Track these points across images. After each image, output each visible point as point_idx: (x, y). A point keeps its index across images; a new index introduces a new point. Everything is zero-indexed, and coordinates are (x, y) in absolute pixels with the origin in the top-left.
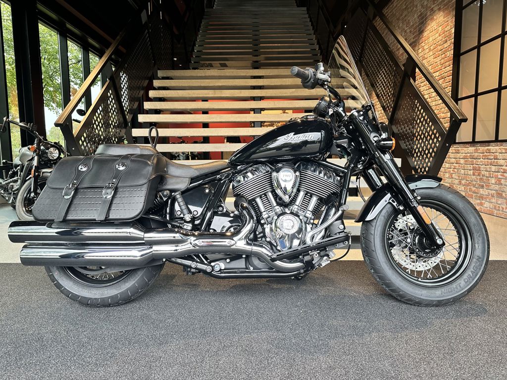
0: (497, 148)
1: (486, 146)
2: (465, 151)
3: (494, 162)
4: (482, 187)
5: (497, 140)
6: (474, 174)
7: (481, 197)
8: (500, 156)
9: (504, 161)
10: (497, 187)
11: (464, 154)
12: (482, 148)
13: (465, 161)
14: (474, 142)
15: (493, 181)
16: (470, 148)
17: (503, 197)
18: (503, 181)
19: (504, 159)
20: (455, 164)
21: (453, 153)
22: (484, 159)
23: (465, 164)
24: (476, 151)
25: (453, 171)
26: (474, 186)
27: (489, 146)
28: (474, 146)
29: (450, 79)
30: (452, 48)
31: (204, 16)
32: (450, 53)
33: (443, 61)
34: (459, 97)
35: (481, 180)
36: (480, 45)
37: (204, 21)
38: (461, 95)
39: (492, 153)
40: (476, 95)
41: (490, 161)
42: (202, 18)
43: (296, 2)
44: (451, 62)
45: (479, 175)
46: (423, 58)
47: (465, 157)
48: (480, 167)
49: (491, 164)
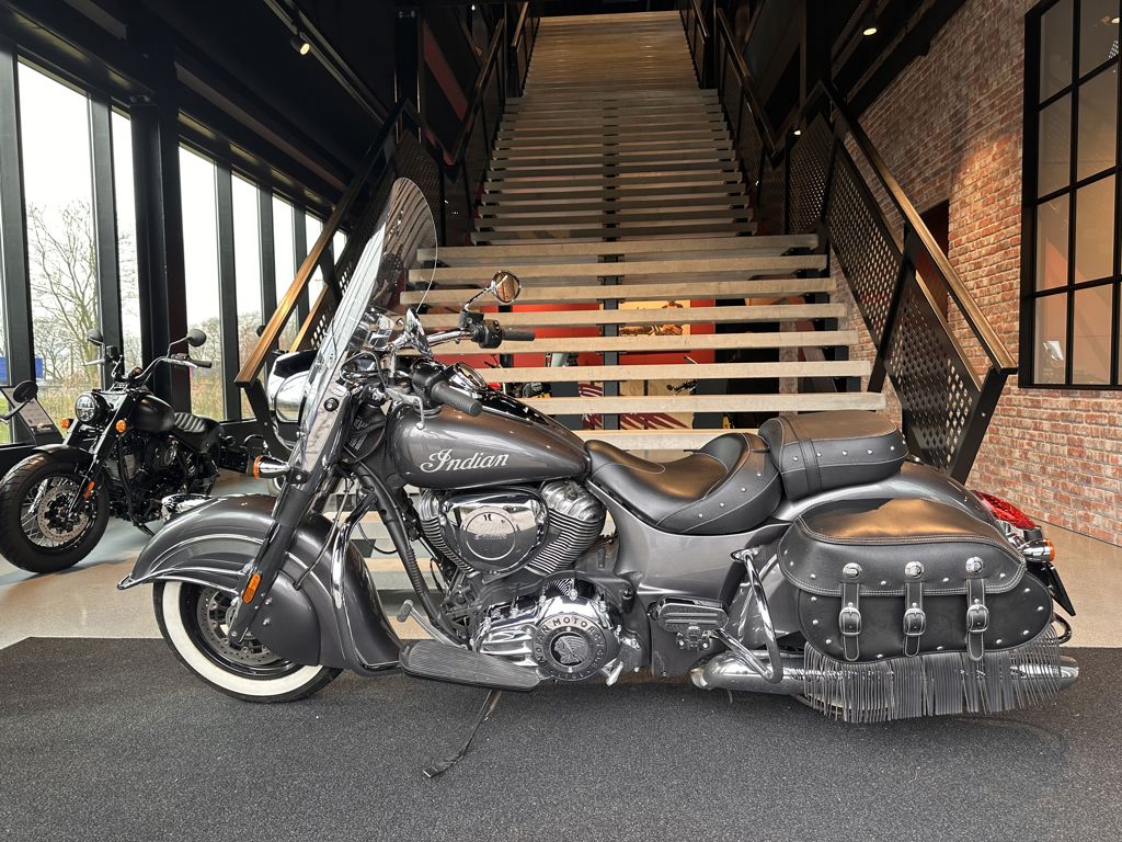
0: (1115, 401)
1: (1092, 397)
2: (1051, 404)
3: (1109, 430)
4: (1088, 481)
5: (1114, 386)
6: (1070, 454)
7: (1086, 504)
8: (1120, 420)
11: (1049, 411)
12: (1084, 400)
13: (1053, 426)
14: (1069, 386)
15: (1108, 471)
16: (1061, 399)
20: (1031, 431)
21: (1027, 407)
22: (1090, 424)
23: (1053, 432)
24: (1074, 405)
25: (1028, 444)
26: (1072, 478)
27: (1098, 397)
28: (1068, 396)
29: (1016, 252)
30: (1021, 188)
31: (504, 116)
32: (1016, 199)
33: (1001, 213)
34: (1038, 290)
35: (1085, 466)
36: (1074, 187)
37: (503, 126)
38: (1043, 285)
39: (1106, 411)
40: (1071, 288)
41: (1101, 428)
42: (500, 119)
43: (697, 74)
44: (1018, 216)
45: (1080, 456)
46: (964, 204)
47: (1051, 418)
48: (1081, 441)
49: (1104, 435)
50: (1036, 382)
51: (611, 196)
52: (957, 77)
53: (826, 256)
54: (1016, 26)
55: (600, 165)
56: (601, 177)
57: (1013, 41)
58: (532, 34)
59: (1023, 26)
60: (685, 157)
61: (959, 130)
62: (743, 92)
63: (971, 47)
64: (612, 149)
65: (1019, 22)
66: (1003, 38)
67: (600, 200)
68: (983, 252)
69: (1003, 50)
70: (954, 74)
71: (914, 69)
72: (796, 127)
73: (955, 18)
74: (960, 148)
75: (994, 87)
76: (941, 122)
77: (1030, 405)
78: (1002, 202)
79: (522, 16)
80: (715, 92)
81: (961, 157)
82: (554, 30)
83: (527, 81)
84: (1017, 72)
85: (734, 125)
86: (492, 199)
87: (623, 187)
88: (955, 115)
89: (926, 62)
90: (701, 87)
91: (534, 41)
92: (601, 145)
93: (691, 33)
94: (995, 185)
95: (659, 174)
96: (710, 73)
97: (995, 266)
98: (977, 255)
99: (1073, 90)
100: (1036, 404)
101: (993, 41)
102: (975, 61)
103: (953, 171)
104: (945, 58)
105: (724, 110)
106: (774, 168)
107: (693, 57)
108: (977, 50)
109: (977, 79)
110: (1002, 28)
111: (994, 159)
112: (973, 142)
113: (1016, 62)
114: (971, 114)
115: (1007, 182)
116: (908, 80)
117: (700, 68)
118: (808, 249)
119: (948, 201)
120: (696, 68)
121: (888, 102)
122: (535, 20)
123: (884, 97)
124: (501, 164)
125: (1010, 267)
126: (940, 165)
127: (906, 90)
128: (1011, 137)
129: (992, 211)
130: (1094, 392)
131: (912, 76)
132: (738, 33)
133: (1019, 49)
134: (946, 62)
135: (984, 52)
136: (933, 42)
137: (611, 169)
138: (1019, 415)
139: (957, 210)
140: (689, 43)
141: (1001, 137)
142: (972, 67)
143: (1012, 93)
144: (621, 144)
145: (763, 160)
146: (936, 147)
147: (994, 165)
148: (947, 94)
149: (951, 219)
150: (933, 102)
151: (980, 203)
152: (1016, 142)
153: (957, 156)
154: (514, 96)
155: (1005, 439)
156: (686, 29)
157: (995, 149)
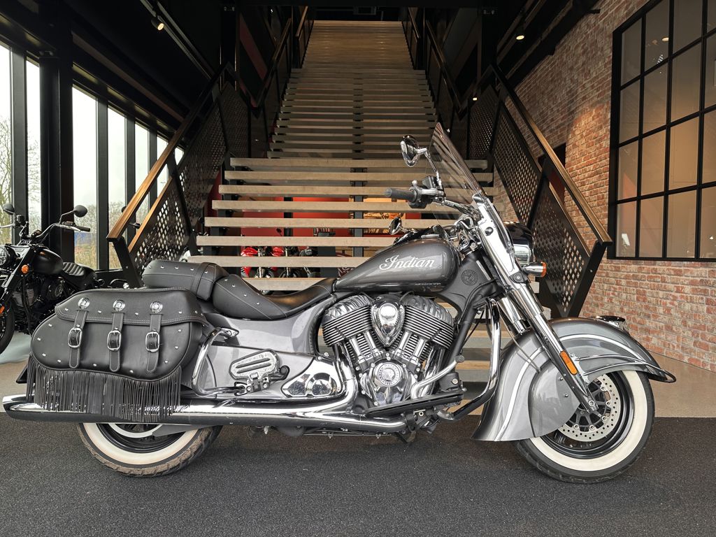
0: (665, 268)
1: (651, 265)
2: (627, 269)
3: (661, 285)
4: (649, 317)
5: (664, 258)
6: (638, 300)
7: (648, 331)
8: (669, 279)
9: (673, 285)
10: (666, 319)
11: (625, 273)
12: (646, 266)
13: (628, 283)
14: (637, 258)
15: (661, 310)
16: (633, 266)
17: (674, 331)
18: (672, 311)
19: (673, 283)
20: (614, 286)
21: (612, 271)
22: (650, 281)
23: (628, 286)
24: (640, 269)
25: (613, 294)
26: (639, 315)
27: (654, 265)
28: (637, 264)
29: (606, 176)
30: (609, 137)
31: (290, 79)
32: (606, 143)
33: (597, 152)
34: (619, 199)
35: (647, 308)
36: (641, 137)
37: (289, 86)
38: (622, 196)
39: (660, 274)
40: (639, 199)
41: (656, 284)
42: (287, 82)
43: (412, 61)
44: (608, 154)
45: (644, 301)
46: (575, 146)
47: (627, 277)
48: (645, 292)
49: (658, 288)
50: (617, 255)
51: (358, 133)
52: (571, 69)
53: (491, 174)
54: (607, 39)
55: (352, 114)
56: (352, 121)
57: (606, 47)
58: (309, 30)
59: (612, 39)
60: (404, 111)
61: (572, 101)
62: (441, 72)
63: (580, 50)
64: (359, 104)
65: (609, 36)
66: (599, 45)
67: (351, 135)
68: (586, 175)
69: (599, 53)
70: (569, 67)
71: (546, 63)
72: (474, 94)
73: (571, 33)
74: (573, 112)
75: (594, 75)
76: (562, 95)
77: (614, 269)
78: (598, 145)
79: (303, 18)
80: (423, 72)
81: (573, 118)
82: (323, 29)
83: (305, 59)
84: (608, 66)
85: (436, 94)
86: (282, 131)
87: (366, 128)
88: (570, 91)
89: (552, 59)
90: (415, 68)
91: (310, 35)
92: (352, 101)
93: (409, 36)
94: (594, 135)
95: (388, 121)
96: (420, 60)
97: (593, 184)
98: (582, 177)
99: (641, 77)
100: (618, 269)
101: (593, 47)
102: (583, 59)
103: (569, 125)
104: (564, 57)
105: (429, 83)
106: (460, 120)
107: (410, 51)
108: (584, 53)
109: (583, 70)
110: (599, 39)
111: (593, 119)
112: (581, 108)
113: (607, 60)
114: (580, 91)
115: (601, 133)
116: (543, 69)
117: (414, 57)
118: (481, 169)
119: (565, 144)
120: (411, 57)
121: (529, 83)
122: (311, 22)
123: (527, 80)
124: (288, 110)
125: (602, 185)
126: (560, 122)
127: (540, 76)
128: (603, 106)
129: (592, 150)
130: (653, 262)
131: (544, 67)
132: (439, 36)
133: (609, 53)
134: (565, 60)
135: (588, 54)
136: (557, 47)
137: (358, 116)
138: (607, 275)
139: (570, 150)
140: (407, 42)
141: (598, 106)
142: (580, 63)
143: (604, 79)
144: (364, 101)
145: (453, 115)
146: (558, 111)
147: (594, 122)
148: (565, 78)
149: (567, 155)
150: (556, 83)
151: (585, 146)
152: (606, 109)
153: (571, 116)
154: (297, 67)
155: (599, 291)
156: (406, 33)
157: (594, 113)
